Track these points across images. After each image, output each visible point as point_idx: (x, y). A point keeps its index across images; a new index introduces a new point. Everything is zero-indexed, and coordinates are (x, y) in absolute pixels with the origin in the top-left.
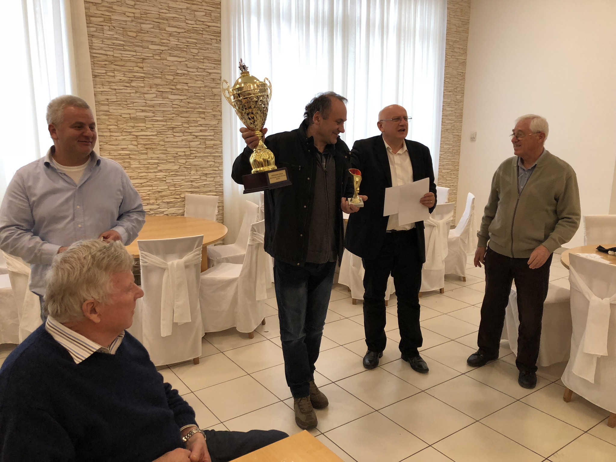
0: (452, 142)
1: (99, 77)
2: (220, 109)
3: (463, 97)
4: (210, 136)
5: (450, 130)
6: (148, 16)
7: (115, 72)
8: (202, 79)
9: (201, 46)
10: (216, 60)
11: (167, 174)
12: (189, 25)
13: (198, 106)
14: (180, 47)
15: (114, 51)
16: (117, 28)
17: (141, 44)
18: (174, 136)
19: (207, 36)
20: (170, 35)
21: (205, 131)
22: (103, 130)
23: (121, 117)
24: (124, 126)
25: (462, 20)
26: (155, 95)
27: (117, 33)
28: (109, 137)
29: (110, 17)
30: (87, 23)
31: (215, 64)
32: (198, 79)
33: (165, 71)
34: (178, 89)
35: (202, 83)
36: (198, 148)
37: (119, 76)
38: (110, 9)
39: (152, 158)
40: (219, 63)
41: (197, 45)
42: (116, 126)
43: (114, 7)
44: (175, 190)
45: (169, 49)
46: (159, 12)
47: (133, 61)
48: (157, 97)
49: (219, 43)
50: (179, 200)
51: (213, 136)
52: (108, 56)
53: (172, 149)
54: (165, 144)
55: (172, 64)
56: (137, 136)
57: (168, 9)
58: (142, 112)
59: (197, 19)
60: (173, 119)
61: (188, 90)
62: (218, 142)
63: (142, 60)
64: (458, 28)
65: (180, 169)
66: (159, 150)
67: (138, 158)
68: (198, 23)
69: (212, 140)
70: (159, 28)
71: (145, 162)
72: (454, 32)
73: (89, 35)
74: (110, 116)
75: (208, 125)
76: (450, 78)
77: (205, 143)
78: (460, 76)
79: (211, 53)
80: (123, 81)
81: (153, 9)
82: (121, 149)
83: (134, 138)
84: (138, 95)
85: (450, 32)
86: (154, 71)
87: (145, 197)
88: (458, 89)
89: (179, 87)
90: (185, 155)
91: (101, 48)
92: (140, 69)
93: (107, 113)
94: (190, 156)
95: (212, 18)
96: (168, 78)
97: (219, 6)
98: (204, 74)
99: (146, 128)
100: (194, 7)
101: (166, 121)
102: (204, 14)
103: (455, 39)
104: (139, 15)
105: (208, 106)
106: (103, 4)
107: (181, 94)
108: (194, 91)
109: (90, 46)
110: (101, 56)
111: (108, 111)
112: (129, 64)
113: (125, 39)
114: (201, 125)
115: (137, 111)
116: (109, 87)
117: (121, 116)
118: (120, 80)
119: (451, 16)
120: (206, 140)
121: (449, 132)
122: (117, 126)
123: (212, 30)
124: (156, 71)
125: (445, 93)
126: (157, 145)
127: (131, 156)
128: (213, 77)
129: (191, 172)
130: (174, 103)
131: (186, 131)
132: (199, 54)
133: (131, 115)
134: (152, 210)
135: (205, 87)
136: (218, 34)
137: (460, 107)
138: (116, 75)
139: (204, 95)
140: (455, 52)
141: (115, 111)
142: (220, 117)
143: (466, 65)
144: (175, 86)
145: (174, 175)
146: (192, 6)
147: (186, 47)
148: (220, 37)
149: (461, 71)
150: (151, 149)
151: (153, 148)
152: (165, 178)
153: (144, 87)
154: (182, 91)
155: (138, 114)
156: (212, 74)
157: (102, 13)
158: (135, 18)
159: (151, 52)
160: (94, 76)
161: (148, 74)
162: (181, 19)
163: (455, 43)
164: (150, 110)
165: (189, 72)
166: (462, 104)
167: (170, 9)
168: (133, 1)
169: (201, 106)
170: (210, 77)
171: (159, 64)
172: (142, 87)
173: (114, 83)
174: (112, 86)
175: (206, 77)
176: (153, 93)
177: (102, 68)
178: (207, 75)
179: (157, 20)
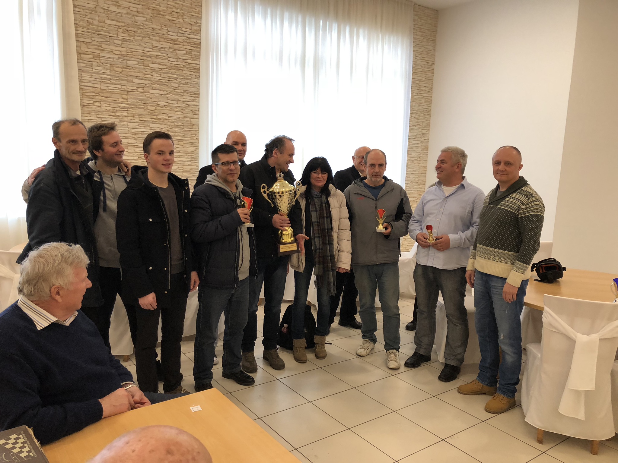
0: (418, 173)
1: (87, 107)
2: (197, 138)
3: (428, 131)
4: (188, 161)
5: (416, 161)
6: (133, 54)
7: (102, 103)
8: (182, 110)
9: (181, 81)
10: (195, 94)
12: (170, 62)
14: (162, 82)
15: (102, 84)
16: (105, 64)
17: (126, 78)
19: (187, 72)
20: (154, 70)
21: (183, 157)
25: (428, 62)
26: (137, 124)
27: (104, 68)
29: (99, 54)
30: (78, 59)
31: (194, 97)
32: (178, 110)
33: (148, 102)
34: (159, 119)
35: (182, 113)
37: (105, 106)
38: (99, 47)
40: (197, 96)
41: (177, 80)
43: (103, 46)
45: (152, 83)
46: (144, 51)
47: (119, 93)
48: (139, 125)
49: (198, 78)
51: (190, 161)
52: (96, 88)
57: (152, 48)
58: (125, 138)
59: (178, 57)
61: (168, 119)
62: (195, 167)
63: (126, 92)
64: (424, 69)
68: (179, 60)
69: (189, 165)
70: (143, 64)
72: (420, 72)
73: (79, 70)
75: (186, 151)
76: (416, 114)
77: (183, 167)
78: (426, 112)
79: (190, 87)
80: (109, 111)
81: (138, 48)
84: (121, 123)
85: (416, 72)
86: (137, 102)
88: (424, 124)
89: (159, 117)
91: (90, 82)
92: (125, 100)
95: (192, 57)
96: (150, 109)
97: (199, 46)
98: (183, 105)
99: (128, 153)
100: (176, 47)
102: (185, 52)
103: (420, 78)
104: (125, 53)
105: (187, 135)
106: (93, 43)
107: (162, 123)
108: (174, 121)
109: (80, 80)
110: (89, 88)
112: (114, 96)
113: (111, 74)
114: (179, 151)
116: (95, 116)
118: (106, 110)
119: (417, 58)
120: (184, 165)
121: (415, 164)
124: (139, 103)
125: (412, 128)
128: (192, 109)
132: (179, 88)
135: (184, 117)
136: (197, 71)
137: (425, 140)
138: (102, 105)
139: (182, 124)
140: (421, 90)
142: (197, 145)
143: (431, 102)
144: (156, 116)
146: (174, 45)
147: (167, 81)
148: (199, 73)
149: (427, 107)
153: (128, 116)
154: (162, 121)
156: (191, 106)
157: (91, 50)
158: (121, 56)
159: (135, 86)
160: (82, 106)
161: (132, 105)
162: (163, 57)
163: (421, 82)
164: (133, 137)
165: (169, 104)
166: (427, 137)
167: (154, 48)
168: (121, 40)
169: (180, 134)
170: (189, 109)
171: (142, 96)
172: (126, 116)
173: (100, 112)
174: (98, 115)
175: (185, 109)
176: (136, 122)
177: (90, 99)
178: (186, 106)
179: (142, 58)
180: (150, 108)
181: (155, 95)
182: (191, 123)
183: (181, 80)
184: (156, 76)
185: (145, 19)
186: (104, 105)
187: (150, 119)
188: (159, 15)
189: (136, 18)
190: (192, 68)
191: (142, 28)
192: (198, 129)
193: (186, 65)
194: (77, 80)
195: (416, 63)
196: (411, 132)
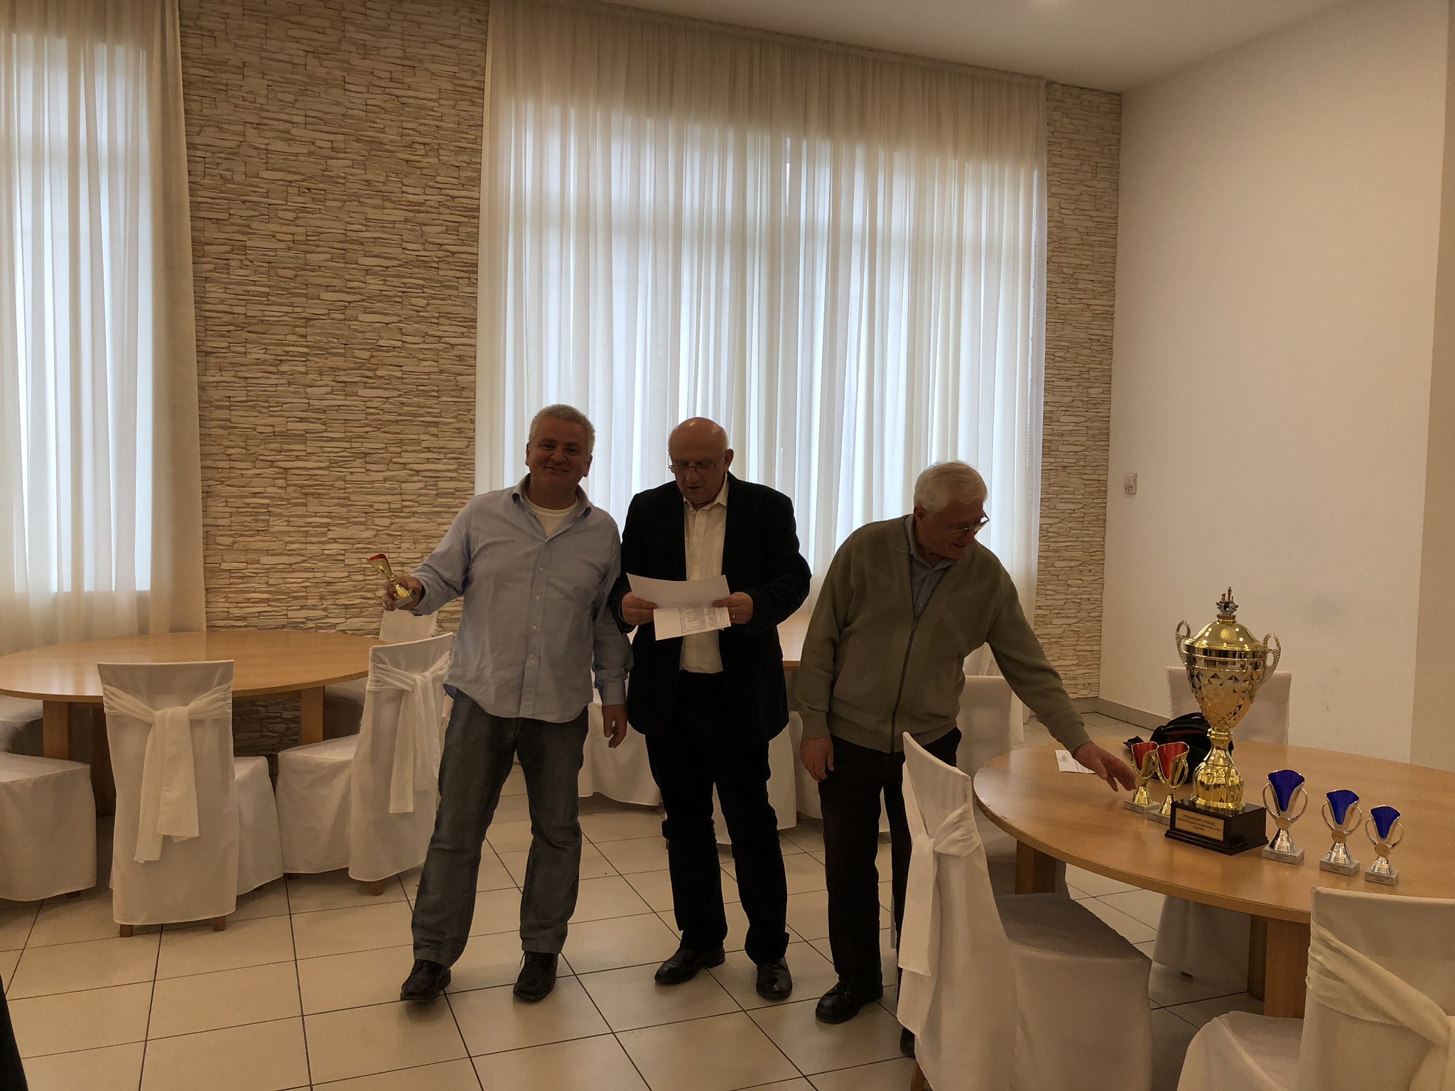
0: (1080, 497)
1: (212, 355)
2: (472, 417)
3: (1107, 391)
4: (449, 471)
5: (1073, 468)
6: (321, 239)
7: (248, 345)
8: (434, 357)
10: (466, 320)
11: (348, 547)
12: (408, 252)
13: (422, 411)
14: (386, 296)
15: (248, 305)
16: (257, 264)
17: (305, 291)
18: (367, 470)
19: (447, 273)
20: (368, 272)
21: (437, 461)
22: (217, 457)
23: (254, 432)
24: (260, 449)
25: (1095, 219)
26: (329, 389)
27: (255, 271)
28: (228, 470)
29: (243, 243)
30: (195, 257)
31: (464, 327)
32: (425, 356)
33: (354, 341)
34: (381, 377)
35: (435, 364)
36: (420, 495)
37: (256, 353)
38: (247, 230)
39: (315, 515)
40: (473, 325)
41: (425, 290)
42: (244, 448)
43: (254, 225)
44: (364, 581)
45: (363, 300)
46: (345, 230)
47: (287, 323)
48: (334, 393)
49: (474, 285)
50: (372, 602)
51: (455, 471)
52: (236, 315)
53: (360, 497)
54: (347, 486)
55: (370, 328)
56: (286, 469)
57: (365, 223)
58: (300, 422)
59: (427, 241)
60: (368, 435)
61: (402, 378)
62: (466, 485)
63: (305, 321)
64: (1085, 237)
65: (377, 538)
66: (332, 498)
67: (286, 513)
68: (429, 247)
69: (452, 479)
70: (344, 259)
71: (301, 522)
72: (1074, 246)
73: (195, 278)
74: (231, 430)
75: (445, 448)
76: (1064, 349)
77: (437, 485)
78: (1099, 344)
79: (456, 305)
80: (264, 362)
81: (334, 224)
82: (252, 495)
83: (279, 473)
84: (291, 389)
86: (328, 343)
87: (295, 592)
88: (1092, 374)
89: (380, 373)
90: (390, 510)
91: (222, 301)
92: (300, 339)
93: (228, 425)
94: (401, 512)
95: (460, 237)
96: (358, 356)
97: (476, 214)
98: (439, 346)
99: (306, 454)
100: (422, 217)
101: (349, 440)
102: (443, 229)
103: (1077, 261)
104: (304, 238)
105: (445, 412)
106: (231, 221)
107: (387, 386)
108: (414, 380)
109: (199, 299)
110: (221, 315)
111: (229, 421)
112: (276, 329)
113: (269, 283)
114: (428, 449)
115: (289, 419)
116: (232, 373)
117: (254, 429)
118: (256, 361)
119: (1063, 211)
120: (439, 479)
121: (1069, 473)
122: (246, 448)
123: (459, 260)
124: (332, 342)
126: (327, 488)
127: (270, 509)
128: (458, 353)
129: (403, 544)
130: (369, 404)
131: (394, 460)
132: (429, 308)
133: (276, 428)
134: (311, 620)
135: (441, 372)
136: (472, 268)
137: (1100, 414)
138: (248, 351)
140: (1080, 289)
141: (242, 420)
142: (472, 434)
143: (1113, 319)
144: (373, 370)
145: (362, 550)
146: (417, 215)
147: (400, 294)
148: (476, 273)
149: (1099, 332)
150: (316, 496)
151: (319, 494)
152: (344, 555)
153: (307, 373)
154: (388, 381)
155: (291, 426)
156: (458, 346)
157: (227, 236)
158: (294, 244)
159: (323, 307)
160: (203, 354)
161: (315, 349)
162: (391, 242)
163: (1077, 271)
164: (315, 418)
165: (405, 344)
166: (1108, 407)
167: (368, 224)
168: (293, 211)
169: (429, 410)
170: (453, 353)
171: (339, 329)
172: (303, 373)
173: (244, 365)
174: (238, 373)
175: (442, 353)
176: (326, 386)
177: (222, 339)
178: (446, 348)
179: (340, 245)
180: (357, 353)
181: (369, 326)
182: (456, 385)
183: (434, 291)
184: (374, 284)
185: (349, 163)
186: (254, 350)
187: (359, 379)
188: (380, 153)
189: (330, 162)
190: (460, 263)
191: (343, 181)
192: (475, 398)
193: (447, 256)
194: (191, 298)
195: (1061, 225)
196: (1054, 395)
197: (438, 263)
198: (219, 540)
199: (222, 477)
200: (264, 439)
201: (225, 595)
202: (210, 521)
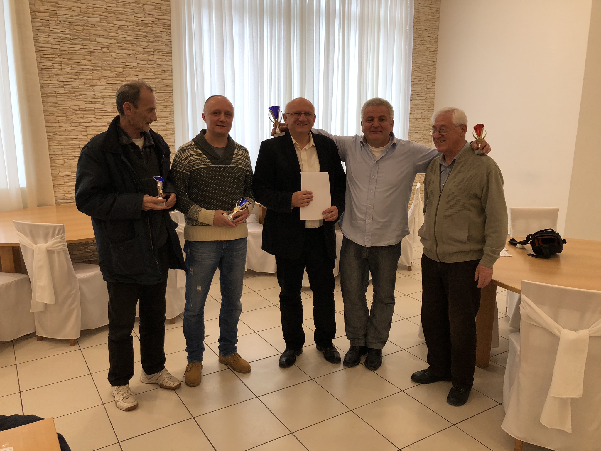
1: (45, 70)
2: (171, 100)
3: (434, 86)
4: (162, 126)
5: (420, 119)
6: (94, 10)
8: (153, 71)
10: (167, 53)
12: (137, 18)
14: (128, 40)
15: (61, 44)
16: (64, 23)
17: (88, 37)
19: (156, 29)
20: (119, 28)
22: (51, 121)
23: (70, 109)
24: (73, 117)
25: (431, 9)
26: (104, 87)
27: (63, 27)
28: (58, 128)
29: (55, 12)
30: (32, 18)
31: (166, 56)
32: (148, 71)
33: (115, 63)
35: (153, 74)
37: (67, 69)
38: (56, 4)
40: (170, 55)
41: (146, 38)
42: (65, 117)
45: (117, 42)
46: (106, 6)
47: (81, 54)
48: (106, 89)
49: (170, 36)
51: (165, 126)
52: (55, 49)
55: (121, 57)
56: (86, 127)
57: (115, 3)
58: (92, 103)
59: (146, 13)
62: (170, 132)
63: (90, 53)
64: (427, 17)
68: (147, 16)
69: (164, 130)
70: (107, 21)
72: (423, 21)
73: (33, 30)
74: (58, 108)
76: (418, 67)
78: (431, 65)
79: (161, 45)
80: (71, 74)
81: (100, 3)
82: (71, 140)
83: (83, 129)
84: (86, 87)
85: (419, 20)
86: (102, 64)
88: (429, 78)
89: (128, 79)
91: (48, 42)
92: (88, 62)
93: (56, 105)
95: (162, 11)
96: (117, 71)
98: (155, 66)
99: (95, 119)
100: (143, 1)
102: (153, 7)
103: (424, 28)
104: (86, 10)
105: (159, 97)
109: (36, 41)
110: (47, 49)
111: (57, 103)
112: (75, 57)
113: (71, 33)
115: (86, 102)
116: (56, 79)
117: (70, 107)
118: (67, 73)
119: (419, 4)
121: (419, 122)
123: (162, 23)
124: (104, 64)
125: (414, 82)
128: (164, 69)
132: (149, 47)
133: (80, 106)
135: (156, 78)
136: (168, 27)
137: (431, 96)
138: (63, 68)
140: (425, 40)
141: (63, 103)
142: (172, 108)
143: (437, 54)
144: (125, 77)
147: (135, 40)
148: (170, 29)
149: (432, 60)
153: (93, 79)
155: (87, 105)
156: (163, 66)
157: (47, 8)
158: (81, 13)
159: (99, 45)
160: (40, 69)
161: (96, 67)
162: (129, 13)
163: (425, 32)
164: (100, 102)
165: (139, 64)
166: (432, 92)
170: (161, 69)
171: (108, 57)
172: (91, 79)
173: (62, 75)
174: (59, 79)
175: (156, 69)
176: (102, 85)
177: (49, 62)
178: (158, 67)
179: (104, 14)
180: (117, 69)
181: (122, 55)
183: (150, 38)
184: (122, 35)
186: (66, 67)
187: (118, 82)
190: (162, 24)
192: (172, 91)
193: (155, 21)
194: (32, 40)
195: (418, 11)
196: (414, 88)
197: (152, 24)
198: (57, 162)
199: (56, 131)
200: (75, 112)
201: (62, 188)
202: (52, 153)
